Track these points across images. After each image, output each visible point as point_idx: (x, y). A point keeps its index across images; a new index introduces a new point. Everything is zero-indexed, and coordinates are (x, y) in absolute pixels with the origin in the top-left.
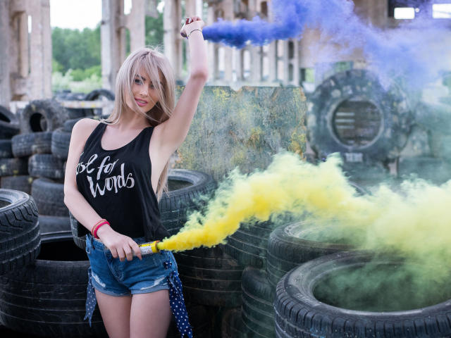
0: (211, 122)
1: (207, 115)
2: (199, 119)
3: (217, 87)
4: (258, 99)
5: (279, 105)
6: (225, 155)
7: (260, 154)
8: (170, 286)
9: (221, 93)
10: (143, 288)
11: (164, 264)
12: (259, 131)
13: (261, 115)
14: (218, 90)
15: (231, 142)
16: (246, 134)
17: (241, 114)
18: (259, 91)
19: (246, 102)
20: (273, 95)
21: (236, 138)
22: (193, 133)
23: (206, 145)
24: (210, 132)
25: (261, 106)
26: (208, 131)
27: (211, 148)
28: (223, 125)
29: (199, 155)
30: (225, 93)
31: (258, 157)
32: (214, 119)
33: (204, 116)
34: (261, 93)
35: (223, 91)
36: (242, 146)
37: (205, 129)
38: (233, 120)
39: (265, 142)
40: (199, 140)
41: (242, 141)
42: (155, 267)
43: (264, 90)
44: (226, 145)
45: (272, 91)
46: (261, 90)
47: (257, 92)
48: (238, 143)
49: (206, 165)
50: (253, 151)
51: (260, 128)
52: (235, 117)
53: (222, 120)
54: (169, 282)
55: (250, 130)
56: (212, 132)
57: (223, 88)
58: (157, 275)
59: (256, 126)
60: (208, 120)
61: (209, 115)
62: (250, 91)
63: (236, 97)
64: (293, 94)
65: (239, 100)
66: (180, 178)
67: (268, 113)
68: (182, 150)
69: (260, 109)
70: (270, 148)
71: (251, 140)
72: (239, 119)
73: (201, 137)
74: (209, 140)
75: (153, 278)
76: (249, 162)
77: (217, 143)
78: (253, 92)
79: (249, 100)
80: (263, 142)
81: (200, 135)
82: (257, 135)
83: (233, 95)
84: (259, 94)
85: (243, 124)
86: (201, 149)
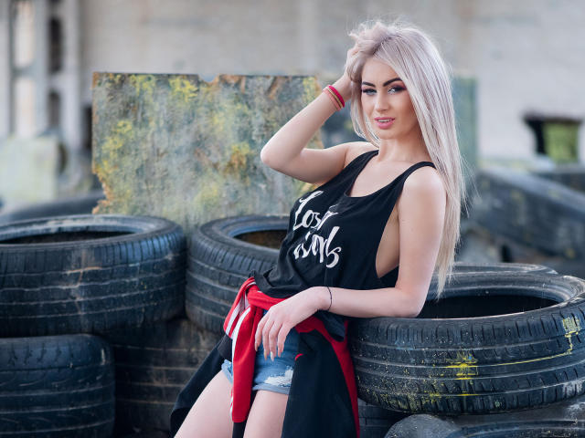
0: (165, 134)
1: (158, 122)
2: (144, 130)
3: (177, 75)
4: (245, 96)
5: (280, 106)
6: (186, 190)
7: (246, 189)
9: (183, 85)
12: (245, 149)
13: (250, 123)
14: (178, 80)
15: (198, 169)
16: (223, 154)
17: (217, 121)
18: (247, 82)
19: (225, 100)
20: (270, 89)
21: (205, 161)
22: (133, 153)
23: (154, 173)
24: (161, 151)
25: (249, 107)
26: (158, 150)
27: (163, 179)
28: (184, 139)
29: (141, 191)
30: (189, 86)
31: (242, 193)
32: (171, 129)
33: (152, 124)
34: (250, 86)
35: (186, 82)
36: (216, 176)
37: (153, 146)
38: (203, 130)
39: (255, 168)
40: (142, 166)
41: (215, 166)
43: (254, 80)
44: (189, 174)
45: (269, 82)
46: (251, 81)
47: (243, 84)
48: (210, 170)
49: (153, 209)
50: (235, 182)
51: (247, 146)
52: (206, 126)
53: (183, 131)
55: (230, 149)
56: (166, 152)
57: (188, 77)
59: (242, 141)
60: (159, 131)
61: (162, 123)
62: (233, 82)
63: (208, 93)
64: (303, 87)
65: (213, 96)
67: (262, 120)
68: (112, 182)
69: (249, 112)
70: (265, 178)
71: (231, 165)
72: (212, 130)
73: (147, 161)
74: (159, 165)
76: (226, 203)
77: (174, 171)
78: (237, 84)
79: (230, 97)
80: (252, 168)
81: (145, 156)
82: (242, 156)
83: (203, 89)
84: (246, 87)
85: (219, 138)
86: (146, 182)
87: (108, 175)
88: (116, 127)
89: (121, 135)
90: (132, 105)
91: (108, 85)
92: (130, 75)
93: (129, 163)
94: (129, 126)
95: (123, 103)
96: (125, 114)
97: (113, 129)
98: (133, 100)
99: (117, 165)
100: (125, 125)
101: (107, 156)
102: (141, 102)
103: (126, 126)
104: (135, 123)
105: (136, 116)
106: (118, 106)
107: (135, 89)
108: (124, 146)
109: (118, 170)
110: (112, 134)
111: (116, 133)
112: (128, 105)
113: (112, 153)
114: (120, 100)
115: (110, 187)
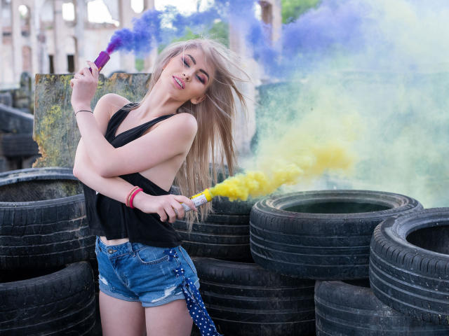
2: (68, 111)
4: (131, 87)
8: (185, 295)
10: (154, 301)
11: (174, 271)
18: (133, 78)
20: (147, 82)
22: (61, 126)
23: (74, 138)
25: (134, 93)
29: (65, 150)
34: (135, 80)
40: (66, 134)
42: (163, 276)
43: (138, 76)
45: (146, 77)
46: (135, 77)
47: (131, 79)
54: (183, 291)
58: (167, 284)
62: (125, 78)
63: (109, 85)
65: (112, 87)
66: (56, 176)
68: (46, 146)
69: (134, 97)
73: (69, 131)
75: (162, 287)
78: (127, 80)
79: (122, 88)
81: (68, 128)
83: (107, 83)
84: (133, 81)
86: (68, 144)
87: (44, 141)
88: (50, 110)
89: (53, 114)
90: (61, 95)
91: (46, 82)
92: (61, 75)
93: (58, 133)
94: (59, 109)
95: (55, 94)
96: (56, 101)
97: (48, 112)
98: (62, 92)
99: (50, 134)
100: (56, 109)
101: (44, 129)
102: (67, 93)
103: (57, 109)
104: (62, 107)
105: (63, 102)
106: (52, 96)
107: (63, 85)
108: (55, 122)
109: (50, 138)
110: (47, 114)
111: (50, 114)
112: (58, 95)
113: (47, 127)
114: (53, 92)
115: (45, 149)
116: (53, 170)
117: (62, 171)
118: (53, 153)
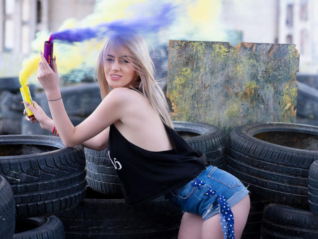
0: (209, 76)
1: (205, 69)
3: (217, 42)
4: (255, 55)
5: (274, 60)
6: (220, 108)
7: (253, 107)
9: (220, 48)
12: (254, 85)
13: (257, 70)
14: (217, 46)
15: (227, 96)
16: (241, 87)
17: (238, 69)
18: (257, 47)
19: (244, 58)
20: (269, 51)
21: (231, 91)
22: (190, 86)
23: (202, 98)
24: (207, 85)
25: (257, 61)
26: (205, 86)
27: (207, 101)
28: (220, 79)
29: (194, 108)
30: (224, 49)
31: (251, 110)
32: (212, 73)
33: (202, 70)
34: (258, 49)
35: (222, 47)
36: (237, 100)
37: (202, 82)
38: (230, 74)
39: (259, 95)
40: (195, 93)
41: (237, 94)
43: (261, 46)
44: (222, 98)
45: (269, 47)
46: (259, 46)
47: (254, 48)
48: (234, 96)
49: (200, 118)
50: (247, 104)
51: (255, 83)
52: (232, 71)
53: (219, 74)
55: (245, 84)
56: (209, 86)
57: (223, 44)
59: (251, 80)
60: (206, 74)
61: (207, 69)
62: (249, 47)
63: (234, 52)
64: (288, 50)
65: (237, 55)
66: (180, 129)
67: (264, 68)
68: (178, 103)
69: (257, 64)
70: (263, 102)
71: (245, 94)
72: (236, 74)
73: (198, 91)
74: (205, 93)
76: (242, 115)
77: (213, 96)
78: (251, 48)
79: (247, 55)
80: (257, 95)
81: (197, 88)
82: (252, 88)
83: (232, 50)
84: (256, 50)
85: (239, 78)
86: (197, 102)
87: (175, 98)
88: (181, 71)
89: (184, 76)
90: (191, 59)
91: (178, 47)
92: (190, 42)
93: (188, 92)
94: (189, 71)
95: (185, 58)
96: (187, 64)
97: (180, 73)
98: (192, 56)
99: (181, 93)
100: (186, 70)
101: (176, 88)
102: (196, 58)
103: (188, 71)
104: (192, 70)
105: (193, 65)
106: (183, 60)
107: (193, 50)
108: (185, 82)
109: (181, 96)
110: (178, 75)
111: (181, 75)
112: (189, 59)
113: (178, 86)
114: (184, 56)
115: (177, 105)
116: (179, 124)
117: (186, 125)
118: (183, 110)
